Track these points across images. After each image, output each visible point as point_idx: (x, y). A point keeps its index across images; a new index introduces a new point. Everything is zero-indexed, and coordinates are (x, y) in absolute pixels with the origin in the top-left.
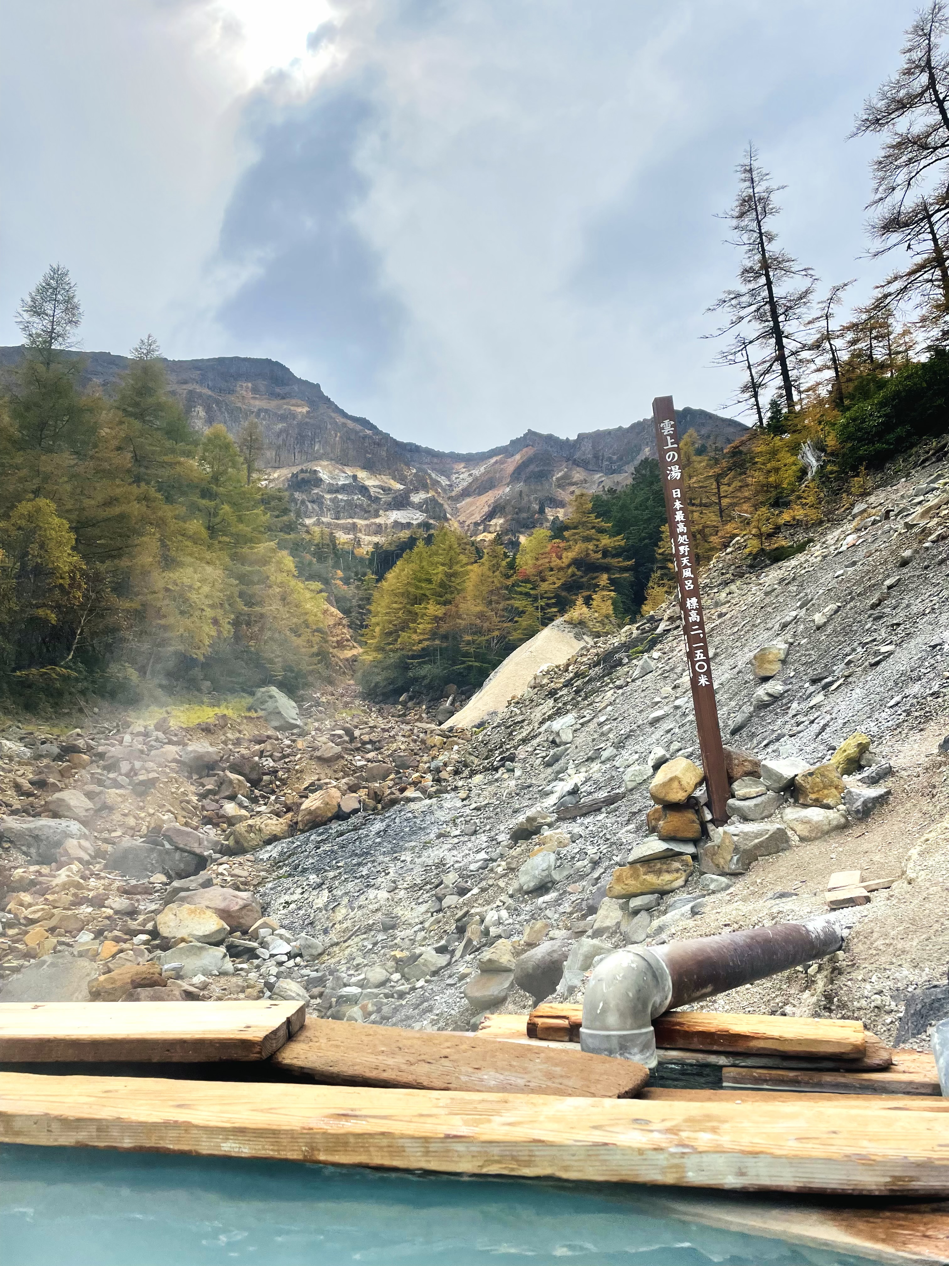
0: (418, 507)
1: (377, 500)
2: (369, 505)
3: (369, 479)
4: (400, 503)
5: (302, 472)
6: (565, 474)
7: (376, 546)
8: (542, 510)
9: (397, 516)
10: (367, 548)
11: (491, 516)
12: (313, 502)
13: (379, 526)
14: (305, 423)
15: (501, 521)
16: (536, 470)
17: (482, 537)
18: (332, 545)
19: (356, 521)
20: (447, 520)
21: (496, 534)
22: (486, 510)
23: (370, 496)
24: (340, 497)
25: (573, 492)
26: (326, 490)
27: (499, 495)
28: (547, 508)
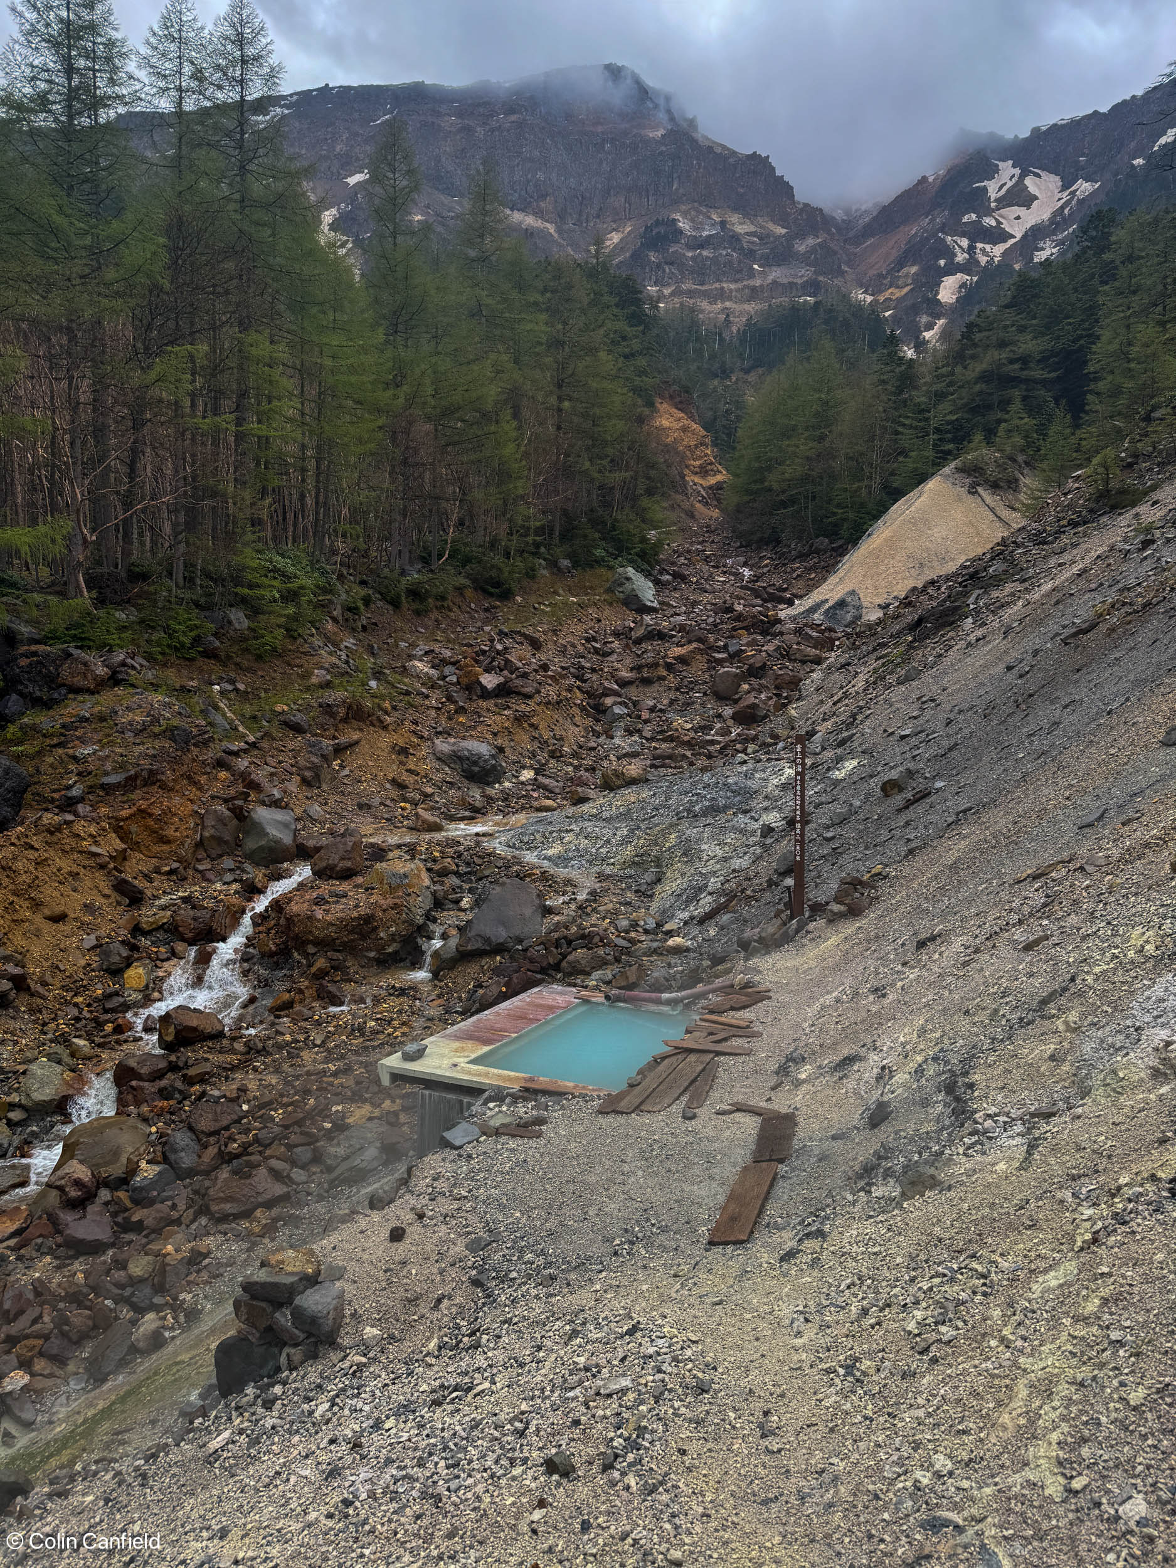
0: (805, 259)
1: (751, 253)
2: (740, 262)
3: (741, 224)
4: (780, 255)
5: (657, 223)
6: (1008, 191)
7: (749, 323)
8: (971, 249)
9: (776, 274)
10: (739, 323)
11: (901, 263)
12: (672, 264)
13: (754, 289)
14: (661, 153)
15: (914, 269)
16: (968, 190)
17: (887, 294)
18: (694, 325)
19: (725, 285)
20: (842, 273)
21: (909, 288)
22: (895, 254)
23: (742, 249)
24: (705, 253)
25: (1018, 218)
26: (687, 245)
27: (913, 232)
28: (979, 245)
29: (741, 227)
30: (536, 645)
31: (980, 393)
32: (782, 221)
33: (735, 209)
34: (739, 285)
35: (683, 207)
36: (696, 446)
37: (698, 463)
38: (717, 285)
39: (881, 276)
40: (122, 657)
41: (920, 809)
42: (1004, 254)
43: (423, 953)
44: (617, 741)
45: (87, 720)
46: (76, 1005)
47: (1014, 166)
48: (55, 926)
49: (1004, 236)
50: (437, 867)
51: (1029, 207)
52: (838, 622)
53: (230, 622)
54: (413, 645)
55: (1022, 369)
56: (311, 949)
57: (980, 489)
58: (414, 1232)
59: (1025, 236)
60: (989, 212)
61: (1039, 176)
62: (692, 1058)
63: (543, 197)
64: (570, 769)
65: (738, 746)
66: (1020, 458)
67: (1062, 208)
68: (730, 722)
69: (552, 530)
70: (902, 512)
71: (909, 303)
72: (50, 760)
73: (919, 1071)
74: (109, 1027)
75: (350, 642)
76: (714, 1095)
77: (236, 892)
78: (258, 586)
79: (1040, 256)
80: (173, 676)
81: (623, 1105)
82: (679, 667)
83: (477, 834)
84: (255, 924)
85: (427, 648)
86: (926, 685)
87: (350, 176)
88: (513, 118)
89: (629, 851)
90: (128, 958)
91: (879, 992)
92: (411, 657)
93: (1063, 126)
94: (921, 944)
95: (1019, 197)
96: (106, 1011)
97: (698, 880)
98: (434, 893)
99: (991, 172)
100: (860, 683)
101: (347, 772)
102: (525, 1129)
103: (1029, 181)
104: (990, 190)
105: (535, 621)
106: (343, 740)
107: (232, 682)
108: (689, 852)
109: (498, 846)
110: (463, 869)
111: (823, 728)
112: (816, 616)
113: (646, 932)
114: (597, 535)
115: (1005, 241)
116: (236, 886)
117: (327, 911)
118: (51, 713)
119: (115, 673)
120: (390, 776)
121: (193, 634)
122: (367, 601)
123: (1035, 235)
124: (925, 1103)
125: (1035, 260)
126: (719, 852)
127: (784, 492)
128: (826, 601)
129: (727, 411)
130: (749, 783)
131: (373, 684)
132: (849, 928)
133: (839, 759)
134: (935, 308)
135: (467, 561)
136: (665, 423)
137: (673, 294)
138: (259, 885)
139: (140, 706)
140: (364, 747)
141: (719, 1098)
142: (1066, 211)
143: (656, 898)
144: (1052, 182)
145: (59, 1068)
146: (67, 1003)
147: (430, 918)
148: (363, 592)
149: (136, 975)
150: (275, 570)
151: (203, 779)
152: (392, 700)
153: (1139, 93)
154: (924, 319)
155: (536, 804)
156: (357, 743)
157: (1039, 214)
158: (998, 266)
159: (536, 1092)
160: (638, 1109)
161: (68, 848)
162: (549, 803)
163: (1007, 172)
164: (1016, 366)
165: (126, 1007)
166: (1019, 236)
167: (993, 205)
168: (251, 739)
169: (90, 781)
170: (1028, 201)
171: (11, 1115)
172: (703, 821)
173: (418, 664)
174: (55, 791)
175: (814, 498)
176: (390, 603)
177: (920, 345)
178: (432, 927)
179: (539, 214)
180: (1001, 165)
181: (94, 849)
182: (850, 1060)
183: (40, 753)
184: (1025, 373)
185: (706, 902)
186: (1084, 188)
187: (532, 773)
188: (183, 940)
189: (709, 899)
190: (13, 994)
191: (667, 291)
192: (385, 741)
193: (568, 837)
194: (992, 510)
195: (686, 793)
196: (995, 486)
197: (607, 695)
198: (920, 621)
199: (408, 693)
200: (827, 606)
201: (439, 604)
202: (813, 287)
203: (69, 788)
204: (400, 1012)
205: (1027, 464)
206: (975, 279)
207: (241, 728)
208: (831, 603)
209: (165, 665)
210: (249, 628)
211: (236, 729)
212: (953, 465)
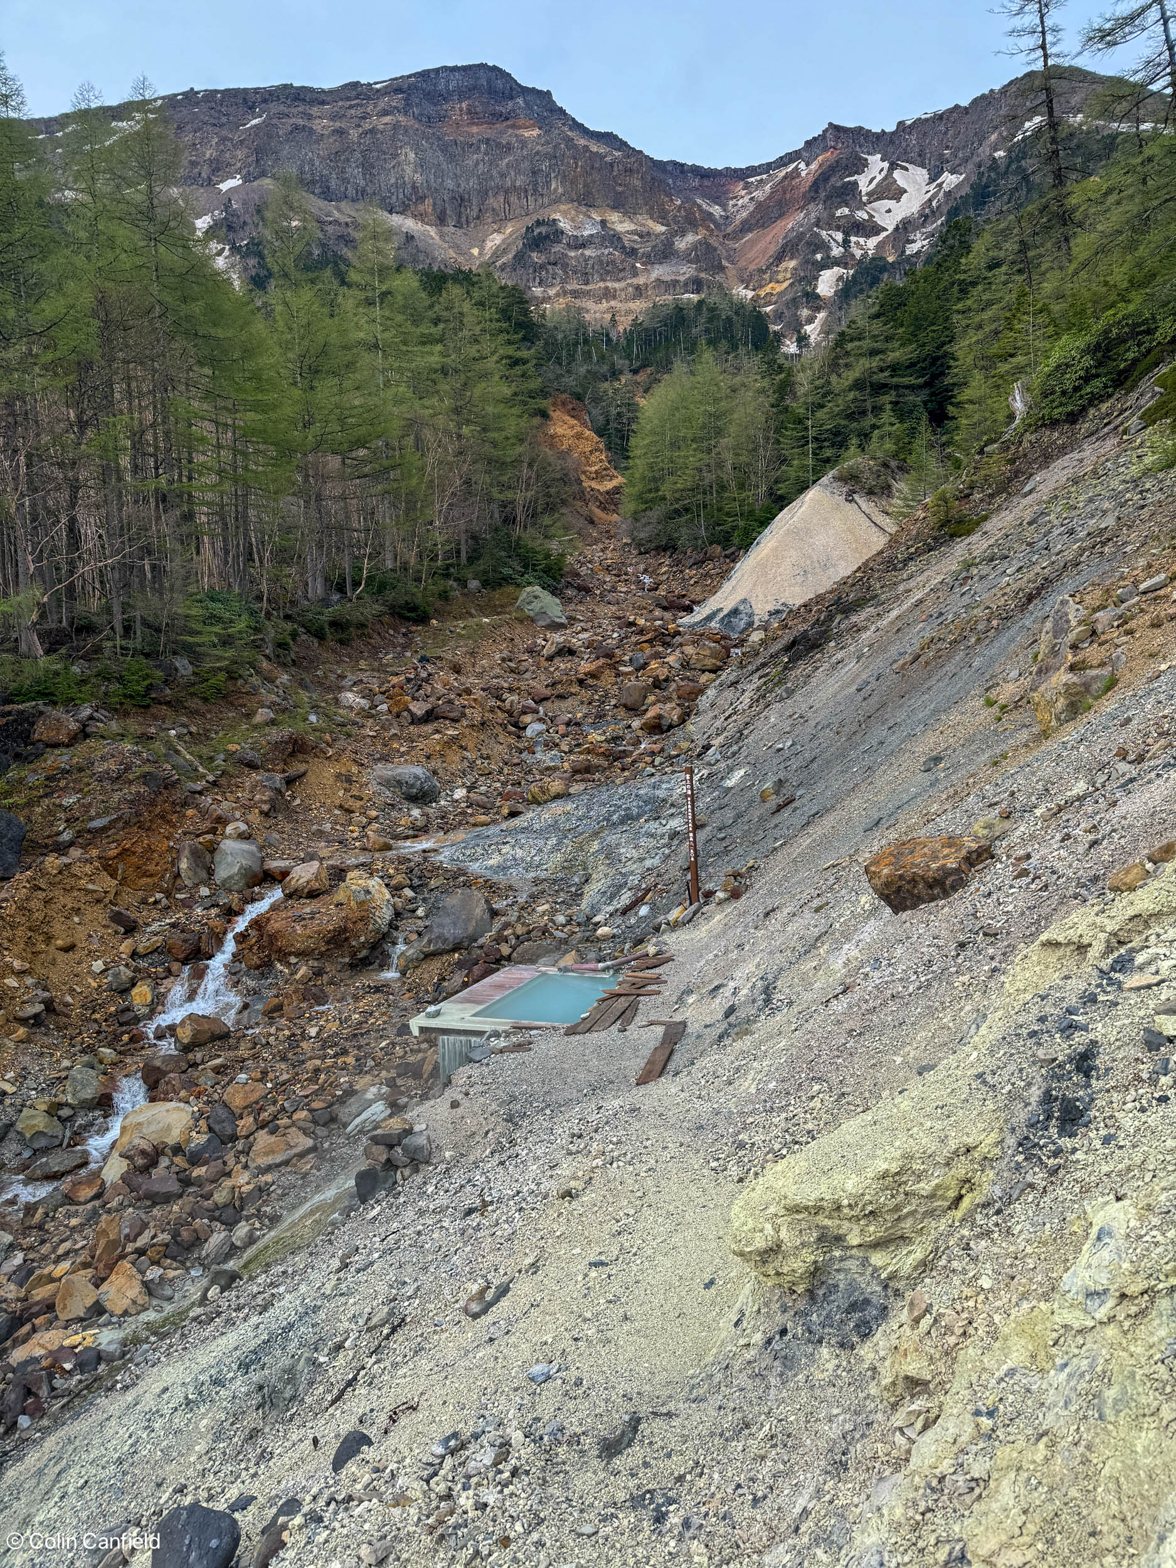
0: (685, 258)
1: (633, 252)
2: (623, 261)
3: (621, 222)
4: (665, 253)
5: (539, 223)
6: (878, 185)
7: (635, 323)
8: (846, 243)
9: (659, 272)
10: (624, 324)
11: (779, 258)
12: (555, 264)
13: (638, 288)
14: (537, 153)
15: (792, 264)
16: (839, 184)
17: (768, 289)
18: (582, 326)
19: (609, 284)
20: (722, 269)
21: (786, 284)
22: (773, 250)
23: (624, 247)
24: (588, 252)
25: (889, 211)
26: (568, 245)
27: (790, 226)
28: (853, 239)
29: (622, 225)
30: (457, 669)
31: (855, 400)
32: (662, 218)
33: (615, 208)
34: (622, 284)
35: (563, 207)
36: (591, 452)
37: (593, 469)
38: (602, 284)
39: (761, 271)
40: (88, 711)
41: (786, 813)
42: (877, 247)
43: (389, 956)
44: (538, 756)
45: (68, 772)
46: (96, 1021)
47: (883, 160)
48: (66, 956)
49: (876, 230)
50: (393, 882)
51: (898, 200)
52: (733, 629)
53: (176, 669)
54: (342, 677)
55: (892, 376)
56: (293, 960)
57: (856, 497)
58: (465, 1102)
59: (897, 229)
60: (861, 206)
61: (907, 169)
62: (623, 999)
63: (422, 199)
64: (498, 785)
65: (648, 759)
66: (893, 464)
67: (930, 200)
68: (640, 733)
69: (458, 552)
70: (786, 520)
71: (788, 297)
72: (39, 810)
73: (754, 986)
74: (126, 1037)
75: (285, 678)
76: (637, 1019)
77: (217, 916)
78: (200, 633)
79: (912, 249)
80: (134, 725)
81: (579, 1029)
82: (590, 681)
83: (424, 851)
84: (238, 942)
85: (355, 678)
86: (799, 703)
87: (222, 181)
88: (387, 119)
89: (558, 857)
90: (133, 978)
91: (740, 946)
92: (341, 689)
93: (927, 120)
94: (767, 914)
95: (889, 191)
96: (121, 1025)
97: (620, 879)
98: (394, 906)
99: (860, 166)
100: (746, 699)
101: (298, 802)
102: (519, 1047)
103: (897, 174)
104: (861, 184)
105: (452, 643)
106: (292, 771)
107: (183, 725)
108: (610, 855)
109: (443, 858)
110: (416, 882)
111: (717, 742)
112: (713, 624)
113: (579, 924)
114: (503, 554)
115: (877, 234)
116: (214, 911)
117: (305, 926)
118: (32, 766)
119: (85, 726)
120: (337, 802)
121: (146, 683)
122: (294, 635)
123: (905, 227)
124: (754, 1001)
125: (908, 252)
126: (635, 854)
127: (677, 500)
128: (721, 609)
129: (619, 414)
130: (657, 792)
131: (313, 718)
132: (729, 908)
133: (731, 770)
134: (813, 299)
135: (382, 587)
136: (560, 431)
137: (558, 295)
138: (236, 908)
139: (113, 756)
140: (311, 778)
141: (640, 1020)
142: (934, 204)
143: (586, 897)
144: (920, 174)
145: (93, 1073)
146: (88, 1020)
147: (392, 926)
148: (289, 626)
149: (141, 994)
150: (213, 616)
151: (174, 818)
152: (331, 732)
153: (997, 87)
154: (805, 313)
155: (472, 820)
156: (304, 774)
157: (909, 206)
158: (873, 259)
159: (520, 1028)
160: (589, 1030)
161: (68, 887)
162: (483, 818)
163: (877, 165)
164: (886, 374)
165: (137, 1020)
166: (891, 228)
167: (864, 199)
168: (211, 778)
169: (78, 826)
170: (898, 194)
171: (61, 1113)
172: (621, 828)
173: (350, 695)
174: (48, 837)
175: (705, 507)
176: (316, 636)
177: (802, 340)
178: (395, 934)
179: (420, 217)
180: (870, 158)
181: (90, 887)
182: (717, 988)
183: (30, 804)
184: (895, 379)
185: (626, 898)
186: (950, 180)
187: (464, 791)
188: (177, 960)
189: (629, 894)
190: (44, 1015)
191: (552, 292)
192: (332, 770)
193: (506, 849)
194: (868, 516)
195: (605, 805)
196: (870, 492)
197: (525, 713)
198: (794, 643)
199: (343, 725)
200: (721, 615)
201: (359, 632)
202: (697, 285)
203: (59, 834)
204: (379, 1005)
205: (900, 468)
206: (851, 272)
207: (201, 769)
208: (725, 612)
209: (126, 714)
210: (194, 673)
211: (196, 770)
212: (831, 474)
